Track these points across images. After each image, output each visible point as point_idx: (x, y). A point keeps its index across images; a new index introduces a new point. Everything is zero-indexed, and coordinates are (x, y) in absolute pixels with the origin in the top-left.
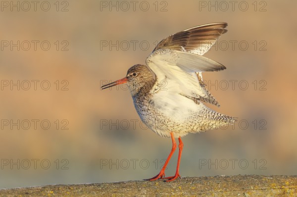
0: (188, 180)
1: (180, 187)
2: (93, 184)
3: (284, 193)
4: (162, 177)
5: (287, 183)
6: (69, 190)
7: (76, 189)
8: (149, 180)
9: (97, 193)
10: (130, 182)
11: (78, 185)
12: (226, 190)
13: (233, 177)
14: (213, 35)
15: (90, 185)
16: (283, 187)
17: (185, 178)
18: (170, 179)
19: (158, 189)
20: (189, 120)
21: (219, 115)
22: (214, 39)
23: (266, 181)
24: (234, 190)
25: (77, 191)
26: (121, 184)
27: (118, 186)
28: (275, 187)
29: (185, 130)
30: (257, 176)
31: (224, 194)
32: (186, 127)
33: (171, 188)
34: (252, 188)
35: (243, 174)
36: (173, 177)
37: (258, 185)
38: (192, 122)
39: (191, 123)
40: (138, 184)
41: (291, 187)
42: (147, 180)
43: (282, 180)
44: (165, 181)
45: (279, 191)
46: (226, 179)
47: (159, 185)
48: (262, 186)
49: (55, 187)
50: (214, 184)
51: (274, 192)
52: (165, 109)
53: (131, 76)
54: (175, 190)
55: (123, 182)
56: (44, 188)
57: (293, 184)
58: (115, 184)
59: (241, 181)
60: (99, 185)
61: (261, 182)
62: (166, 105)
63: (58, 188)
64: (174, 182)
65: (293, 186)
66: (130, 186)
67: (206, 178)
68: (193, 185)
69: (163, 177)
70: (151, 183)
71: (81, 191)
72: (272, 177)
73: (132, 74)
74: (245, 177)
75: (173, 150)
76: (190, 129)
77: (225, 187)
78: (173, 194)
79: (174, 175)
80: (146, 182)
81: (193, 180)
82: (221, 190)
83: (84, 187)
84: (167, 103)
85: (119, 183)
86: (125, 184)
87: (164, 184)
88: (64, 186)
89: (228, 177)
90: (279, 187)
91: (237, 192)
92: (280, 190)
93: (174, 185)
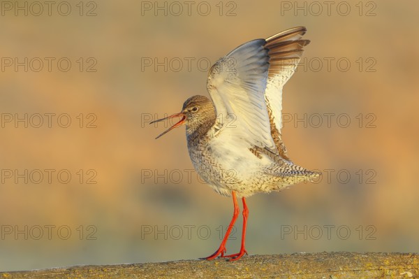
0: (256, 259)
1: (247, 268)
2: (133, 265)
3: (383, 276)
4: (222, 254)
5: (387, 263)
6: (102, 273)
7: (112, 271)
8: (207, 259)
9: (139, 276)
10: (182, 261)
11: (113, 266)
12: (307, 272)
13: (315, 255)
14: (295, 51)
15: (130, 266)
16: (382, 267)
17: (253, 256)
18: (233, 257)
19: (218, 271)
20: (256, 175)
21: (298, 168)
22: (297, 58)
23: (359, 260)
24: (318, 272)
25: (112, 273)
26: (170, 265)
27: (166, 267)
28: (370, 268)
29: (251, 189)
30: (347, 253)
31: (304, 277)
32: (252, 185)
33: (235, 269)
34: (341, 269)
35: (329, 251)
36: (239, 255)
37: (349, 264)
38: (260, 179)
39: (257, 180)
40: (191, 265)
41: (392, 267)
42: (204, 259)
43: (380, 259)
44: (228, 261)
45: (376, 273)
46: (307, 257)
47: (219, 265)
48: (355, 267)
49: (83, 268)
50: (292, 264)
51: (370, 273)
52: (226, 159)
53: (190, 111)
54: (240, 271)
55: (172, 262)
56: (70, 269)
57: (395, 264)
58: (162, 264)
59: (327, 260)
60: (141, 266)
61: (353, 261)
62: (228, 153)
63: (88, 270)
64: (239, 261)
65: (394, 267)
66: (182, 267)
67: (281, 256)
68: (264, 265)
69: (225, 255)
70: (208, 263)
71: (118, 274)
72: (367, 254)
73: (192, 109)
74: (332, 254)
75: (235, 217)
76: (257, 188)
77: (305, 268)
78: (238, 277)
79: (239, 252)
80: (202, 262)
81: (264, 259)
82: (301, 271)
83: (122, 269)
84: (229, 151)
85: (167, 263)
86: (175, 264)
87: (226, 265)
88: (95, 267)
89: (309, 254)
90: (376, 267)
91: (321, 274)
92: (378, 271)
93: (239, 265)
